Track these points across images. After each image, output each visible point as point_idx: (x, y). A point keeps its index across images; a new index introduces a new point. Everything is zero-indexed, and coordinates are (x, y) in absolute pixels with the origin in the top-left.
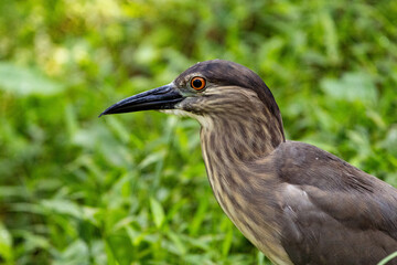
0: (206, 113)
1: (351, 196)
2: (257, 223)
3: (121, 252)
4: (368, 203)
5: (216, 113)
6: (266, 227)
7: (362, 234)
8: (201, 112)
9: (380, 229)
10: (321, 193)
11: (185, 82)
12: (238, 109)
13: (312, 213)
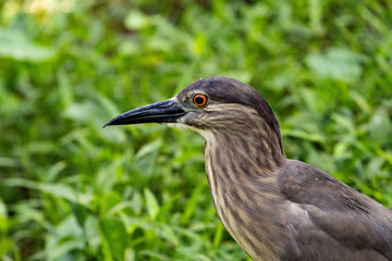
0: (208, 128)
1: (349, 216)
2: (259, 239)
3: (115, 235)
4: (365, 224)
5: (217, 128)
6: (267, 244)
7: (358, 253)
8: (203, 127)
9: (376, 250)
10: (321, 213)
11: (188, 98)
12: (239, 126)
13: (313, 231)
